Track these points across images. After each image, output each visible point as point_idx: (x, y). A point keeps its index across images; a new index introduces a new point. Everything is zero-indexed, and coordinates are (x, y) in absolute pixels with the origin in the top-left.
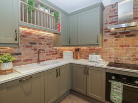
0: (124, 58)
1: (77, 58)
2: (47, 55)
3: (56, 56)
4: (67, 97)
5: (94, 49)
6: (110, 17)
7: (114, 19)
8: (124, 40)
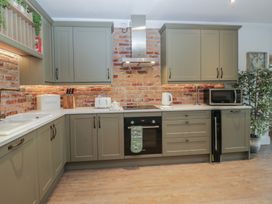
0: (137, 99)
1: (71, 107)
2: (9, 102)
3: (24, 104)
4: (64, 178)
5: (99, 90)
6: (120, 44)
7: (125, 48)
8: (136, 77)
